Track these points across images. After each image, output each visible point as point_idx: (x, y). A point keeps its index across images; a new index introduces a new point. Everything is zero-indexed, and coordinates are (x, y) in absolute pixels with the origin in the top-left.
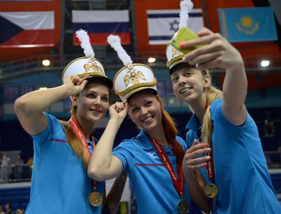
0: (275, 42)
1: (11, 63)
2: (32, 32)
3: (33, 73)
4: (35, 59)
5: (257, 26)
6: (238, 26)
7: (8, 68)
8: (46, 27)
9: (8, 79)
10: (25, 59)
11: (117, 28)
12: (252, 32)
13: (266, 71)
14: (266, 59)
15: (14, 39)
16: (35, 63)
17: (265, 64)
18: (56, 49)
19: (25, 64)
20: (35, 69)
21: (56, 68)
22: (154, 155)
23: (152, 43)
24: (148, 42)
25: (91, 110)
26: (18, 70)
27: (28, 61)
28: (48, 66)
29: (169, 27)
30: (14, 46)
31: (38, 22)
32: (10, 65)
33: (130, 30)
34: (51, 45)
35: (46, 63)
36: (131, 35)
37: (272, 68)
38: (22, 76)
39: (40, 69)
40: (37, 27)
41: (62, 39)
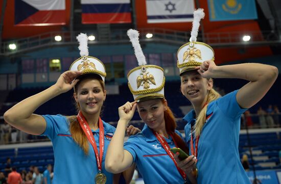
0: (255, 20)
1: (28, 38)
2: (46, 12)
3: (47, 47)
4: (49, 35)
5: (240, 6)
6: (224, 7)
7: (25, 43)
8: (58, 8)
9: (25, 53)
10: (40, 35)
11: (120, 9)
12: (236, 12)
13: (247, 45)
14: (247, 34)
15: (30, 18)
16: (48, 38)
17: (246, 38)
18: (66, 27)
19: (40, 40)
20: (49, 44)
21: (66, 43)
22: (158, 146)
23: (150, 21)
24: (146, 21)
25: (87, 104)
26: (33, 44)
27: (42, 37)
28: (60, 41)
29: (164, 8)
30: (31, 25)
31: (52, 3)
32: (26, 40)
33: (131, 9)
34: (63, 24)
35: (58, 38)
36: (132, 13)
37: (252, 43)
38: (37, 50)
39: (53, 44)
40: (50, 8)
41: (72, 18)
